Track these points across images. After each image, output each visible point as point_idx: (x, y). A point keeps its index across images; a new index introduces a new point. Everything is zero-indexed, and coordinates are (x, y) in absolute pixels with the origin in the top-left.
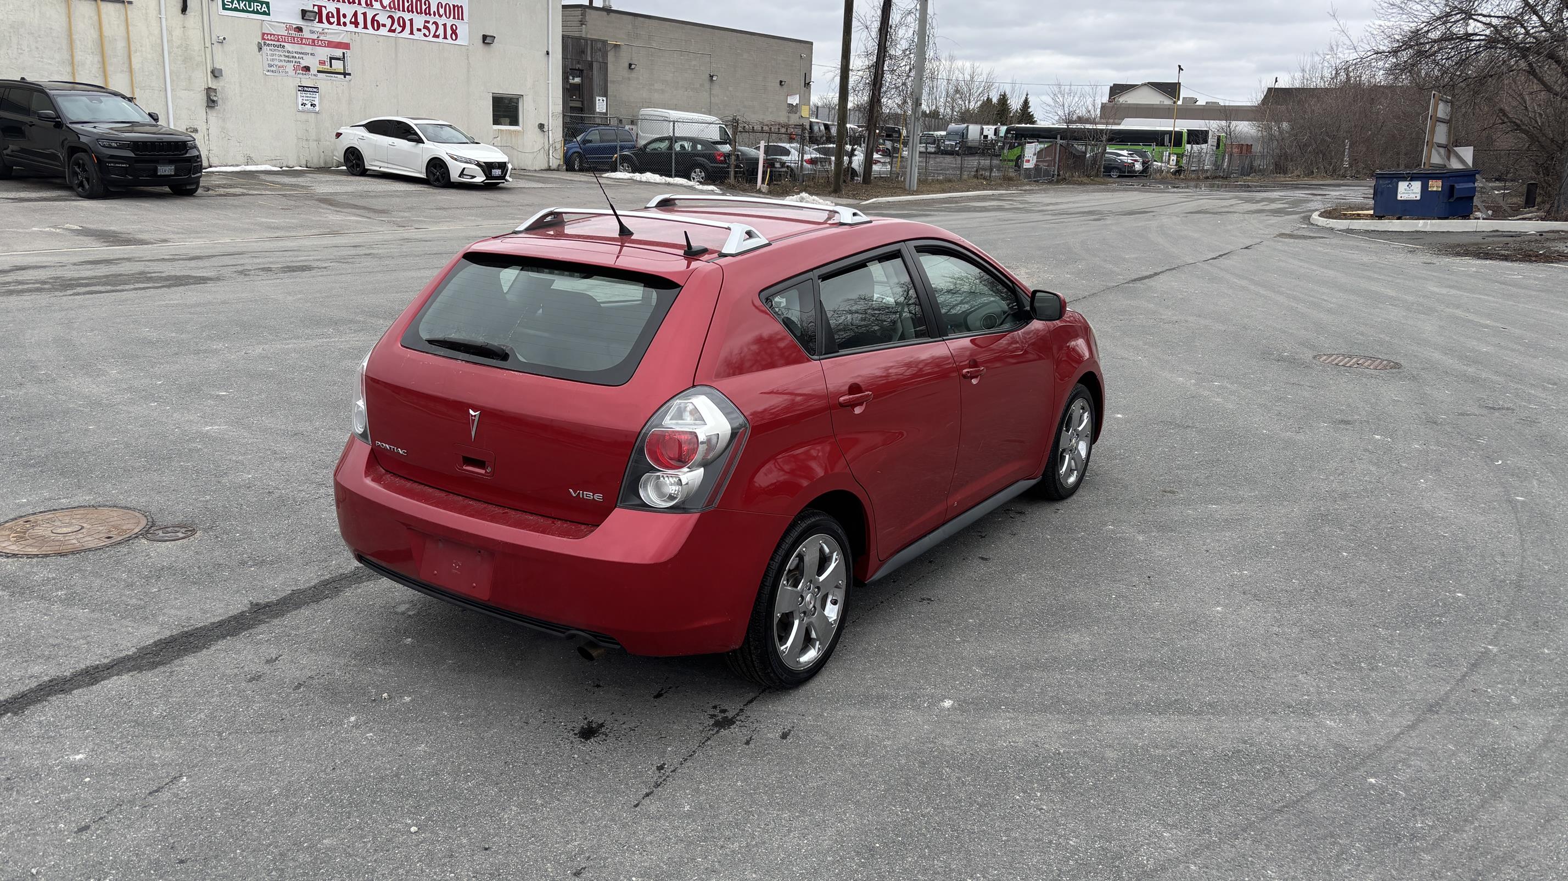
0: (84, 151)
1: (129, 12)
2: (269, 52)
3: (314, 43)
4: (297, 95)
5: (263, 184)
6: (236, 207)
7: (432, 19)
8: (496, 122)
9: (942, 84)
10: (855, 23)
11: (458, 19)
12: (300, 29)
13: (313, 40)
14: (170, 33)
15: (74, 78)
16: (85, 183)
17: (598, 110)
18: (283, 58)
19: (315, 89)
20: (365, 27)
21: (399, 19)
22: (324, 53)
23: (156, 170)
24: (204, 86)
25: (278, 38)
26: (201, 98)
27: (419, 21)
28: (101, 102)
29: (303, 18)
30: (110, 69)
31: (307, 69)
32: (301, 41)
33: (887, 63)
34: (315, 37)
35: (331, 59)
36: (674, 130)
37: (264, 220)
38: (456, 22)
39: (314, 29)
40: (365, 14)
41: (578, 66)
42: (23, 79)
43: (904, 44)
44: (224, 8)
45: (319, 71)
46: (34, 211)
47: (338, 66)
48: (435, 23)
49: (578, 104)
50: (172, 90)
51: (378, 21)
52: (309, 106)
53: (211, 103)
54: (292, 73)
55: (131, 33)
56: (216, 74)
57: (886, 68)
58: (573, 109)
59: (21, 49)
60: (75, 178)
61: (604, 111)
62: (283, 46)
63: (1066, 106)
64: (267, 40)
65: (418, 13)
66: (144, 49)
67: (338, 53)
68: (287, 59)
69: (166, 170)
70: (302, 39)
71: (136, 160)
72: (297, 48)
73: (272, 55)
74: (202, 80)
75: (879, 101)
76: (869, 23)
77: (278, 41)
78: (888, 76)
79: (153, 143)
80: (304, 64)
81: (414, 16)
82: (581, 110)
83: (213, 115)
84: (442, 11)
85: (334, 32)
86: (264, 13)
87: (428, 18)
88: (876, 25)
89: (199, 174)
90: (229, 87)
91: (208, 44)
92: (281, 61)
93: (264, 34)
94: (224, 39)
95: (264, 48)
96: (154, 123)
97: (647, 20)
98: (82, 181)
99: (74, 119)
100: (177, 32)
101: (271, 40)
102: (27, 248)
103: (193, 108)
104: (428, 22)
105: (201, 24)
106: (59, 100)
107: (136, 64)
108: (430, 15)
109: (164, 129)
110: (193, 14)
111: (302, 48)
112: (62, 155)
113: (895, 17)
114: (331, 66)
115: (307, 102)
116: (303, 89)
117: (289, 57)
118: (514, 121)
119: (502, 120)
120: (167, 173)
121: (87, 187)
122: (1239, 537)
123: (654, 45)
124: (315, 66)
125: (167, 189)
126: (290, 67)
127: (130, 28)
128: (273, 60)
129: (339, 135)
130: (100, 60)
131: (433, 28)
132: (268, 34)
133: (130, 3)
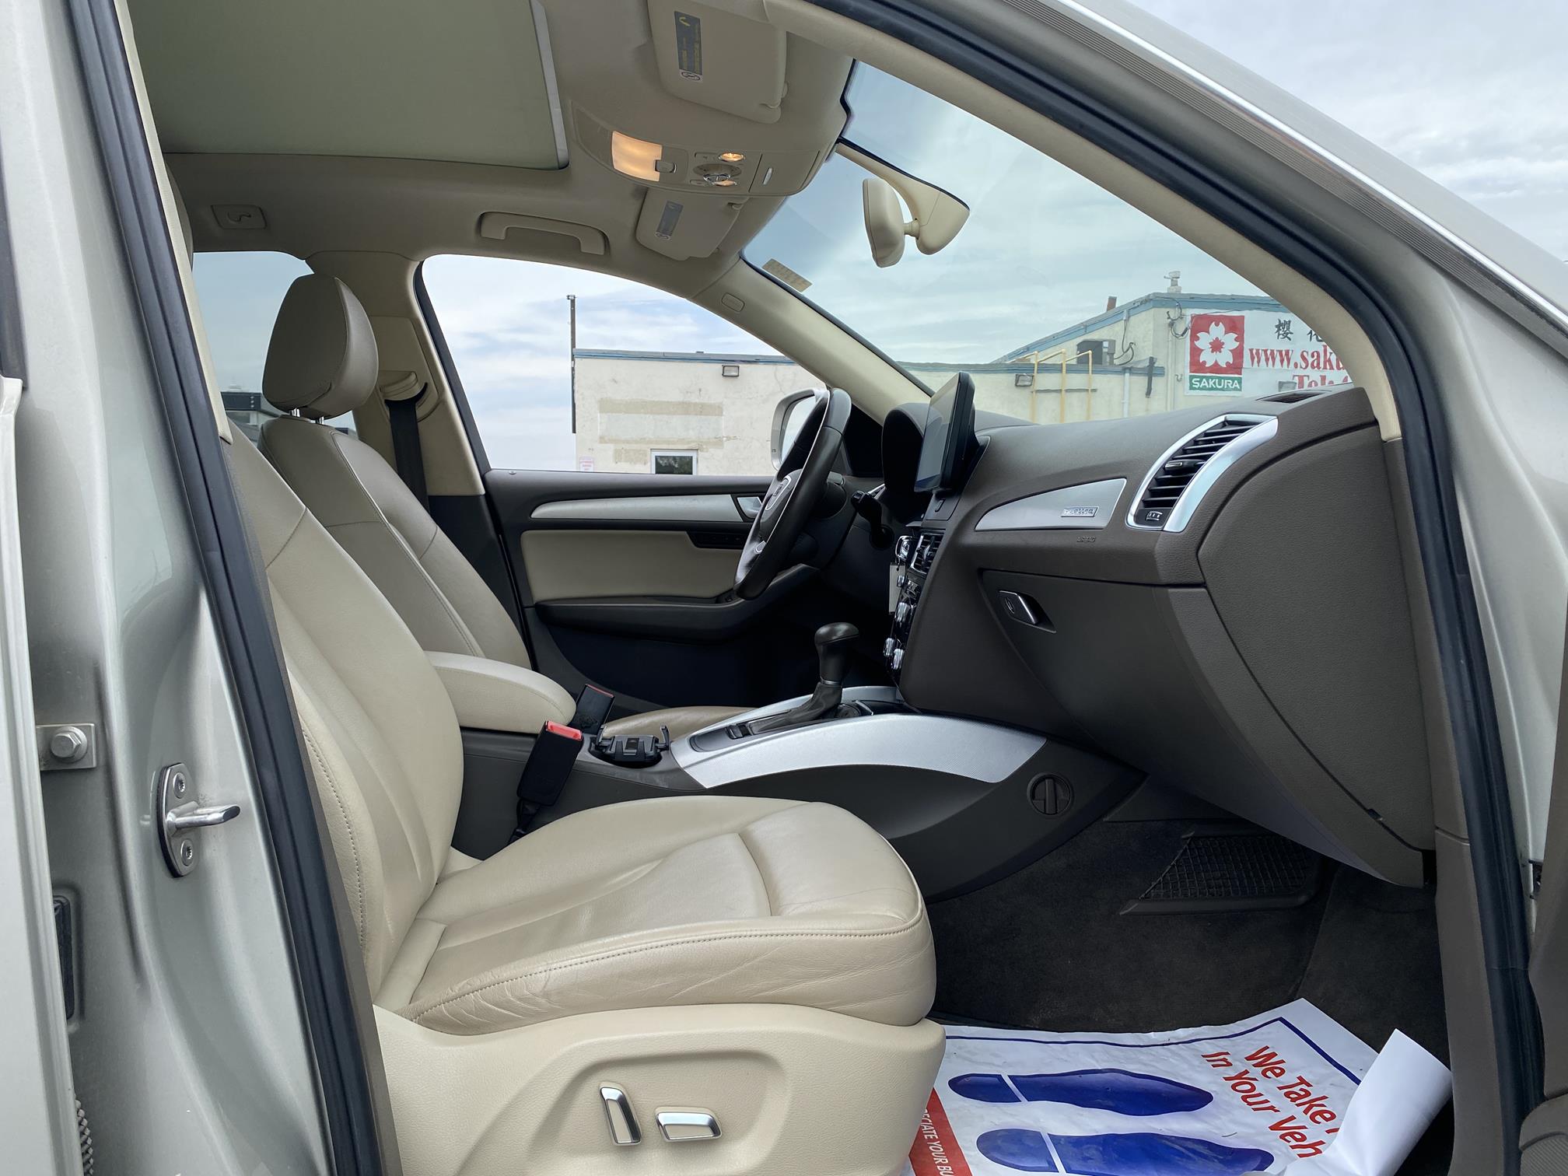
1: (1092, 400)
44: (1191, 388)
86: (1236, 389)
105: (1164, 404)
110: (1156, 396)
133: (1094, 390)
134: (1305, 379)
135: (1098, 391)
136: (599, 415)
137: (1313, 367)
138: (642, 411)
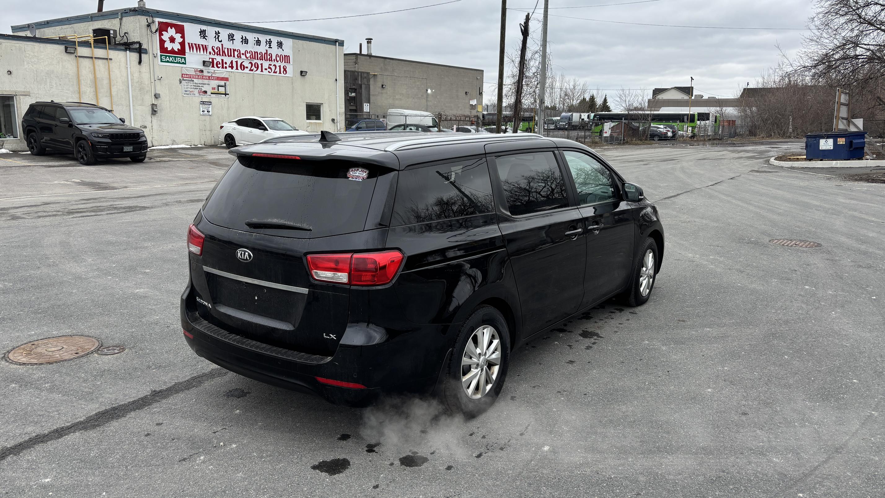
0: (84, 139)
1: (110, 65)
2: (186, 84)
3: (209, 78)
4: (200, 106)
5: (180, 155)
6: (165, 167)
7: (273, 63)
8: (308, 118)
9: (557, 91)
10: (506, 59)
11: (287, 63)
12: (202, 71)
13: (209, 77)
14: (132, 75)
15: (80, 100)
16: (85, 157)
17: (365, 111)
18: (193, 87)
19: (210, 103)
20: (237, 69)
21: (255, 63)
22: (215, 83)
23: (123, 149)
24: (150, 103)
25: (190, 76)
26: (149, 110)
27: (266, 64)
28: (94, 113)
29: (204, 65)
30: (100, 95)
31: (205, 92)
32: (203, 78)
33: (524, 80)
34: (210, 75)
35: (218, 86)
36: (406, 120)
37: (179, 174)
38: (286, 64)
39: (209, 71)
40: (237, 62)
41: (354, 87)
42: (52, 101)
43: (534, 70)
44: (161, 61)
45: (212, 93)
46: (56, 172)
47: (222, 90)
48: (275, 65)
49: (354, 108)
50: (133, 106)
51: (243, 65)
52: (206, 112)
53: (154, 112)
54: (197, 94)
55: (111, 75)
56: (157, 96)
57: (524, 83)
58: (351, 110)
59: (52, 85)
60: (80, 154)
61: (369, 111)
62: (193, 81)
63: (627, 101)
64: (184, 77)
65: (265, 60)
66: (118, 84)
67: (222, 83)
68: (195, 87)
69: (128, 149)
70: (203, 76)
71: (112, 144)
72: (200, 81)
73: (187, 85)
74: (149, 100)
75: (520, 101)
76: (514, 59)
77: (190, 78)
78: (525, 88)
79: (121, 134)
80: (204, 89)
81: (263, 62)
82: (356, 111)
83: (155, 119)
84: (278, 59)
85: (220, 72)
86: (183, 63)
87: (270, 63)
88: (518, 60)
89: (146, 151)
90: (164, 103)
91: (153, 81)
92: (192, 88)
93: (182, 74)
94: (161, 77)
95: (183, 82)
96: (122, 123)
97: (392, 61)
98: (83, 156)
99: (79, 122)
100: (136, 75)
101: (187, 77)
102: (51, 192)
103: (144, 115)
104: (271, 65)
105: (149, 70)
106: (71, 112)
107: (114, 93)
108: (272, 61)
109: (129, 127)
110: (145, 65)
111: (202, 81)
112: (72, 142)
113: (528, 55)
114: (218, 90)
115: (205, 110)
116: (203, 103)
117: (196, 86)
118: (318, 118)
119: (312, 117)
120: (128, 150)
121: (86, 159)
122: (722, 347)
123: (396, 74)
124: (209, 91)
125: (129, 159)
126: (196, 92)
127: (111, 73)
128: (187, 88)
129: (222, 127)
130: (95, 90)
131: (273, 68)
132: (185, 74)
133: (111, 59)
134: (215, 60)
135: (113, 60)
137: (217, 55)
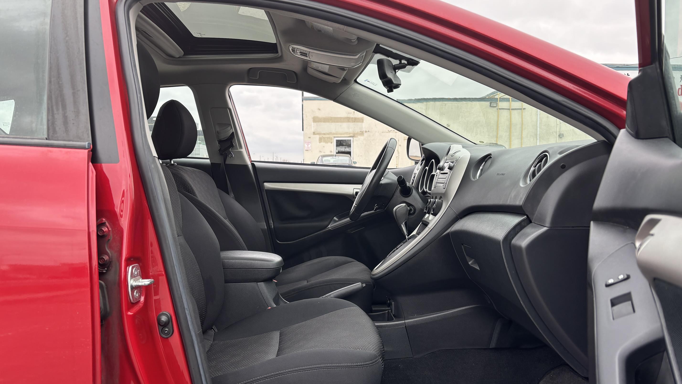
1: (523, 113)
14: (541, 120)
30: (513, 138)
55: (523, 121)
56: (561, 136)
66: (529, 128)
107: (524, 136)
130: (509, 134)
133: (524, 109)
136: (313, 123)
138: (330, 121)
